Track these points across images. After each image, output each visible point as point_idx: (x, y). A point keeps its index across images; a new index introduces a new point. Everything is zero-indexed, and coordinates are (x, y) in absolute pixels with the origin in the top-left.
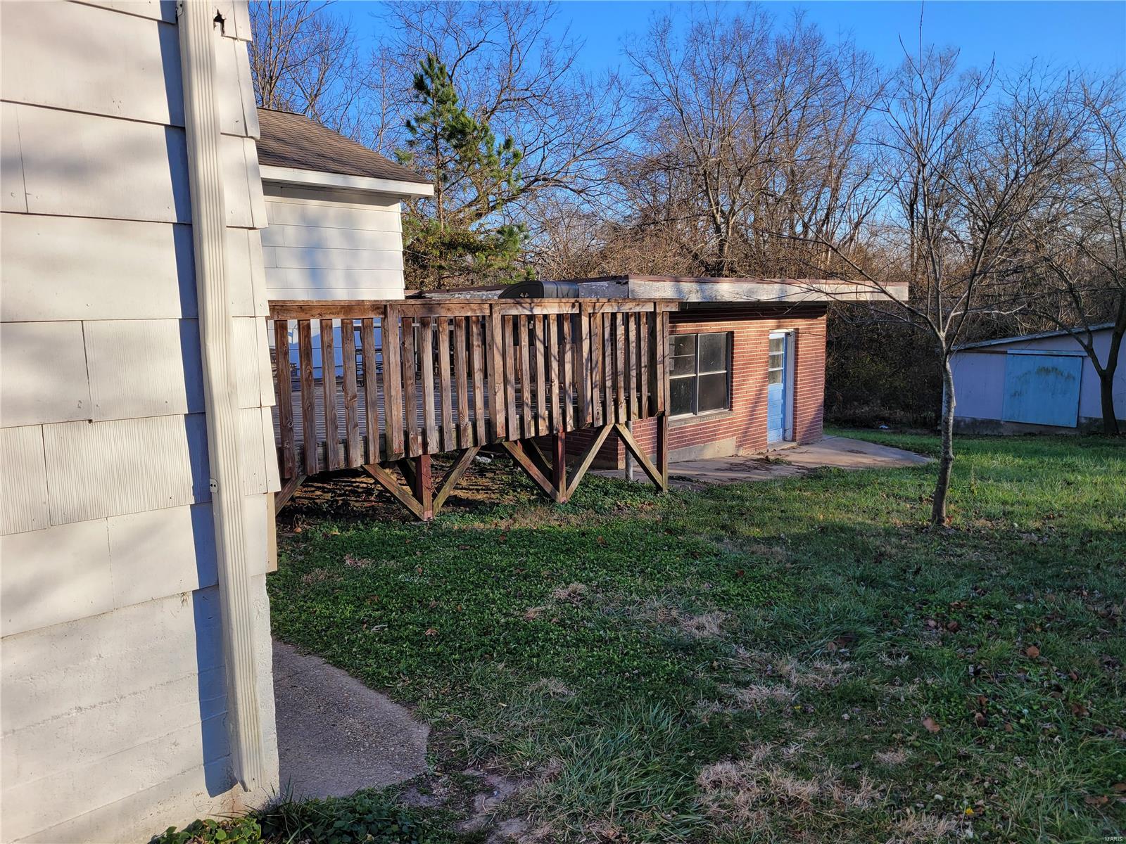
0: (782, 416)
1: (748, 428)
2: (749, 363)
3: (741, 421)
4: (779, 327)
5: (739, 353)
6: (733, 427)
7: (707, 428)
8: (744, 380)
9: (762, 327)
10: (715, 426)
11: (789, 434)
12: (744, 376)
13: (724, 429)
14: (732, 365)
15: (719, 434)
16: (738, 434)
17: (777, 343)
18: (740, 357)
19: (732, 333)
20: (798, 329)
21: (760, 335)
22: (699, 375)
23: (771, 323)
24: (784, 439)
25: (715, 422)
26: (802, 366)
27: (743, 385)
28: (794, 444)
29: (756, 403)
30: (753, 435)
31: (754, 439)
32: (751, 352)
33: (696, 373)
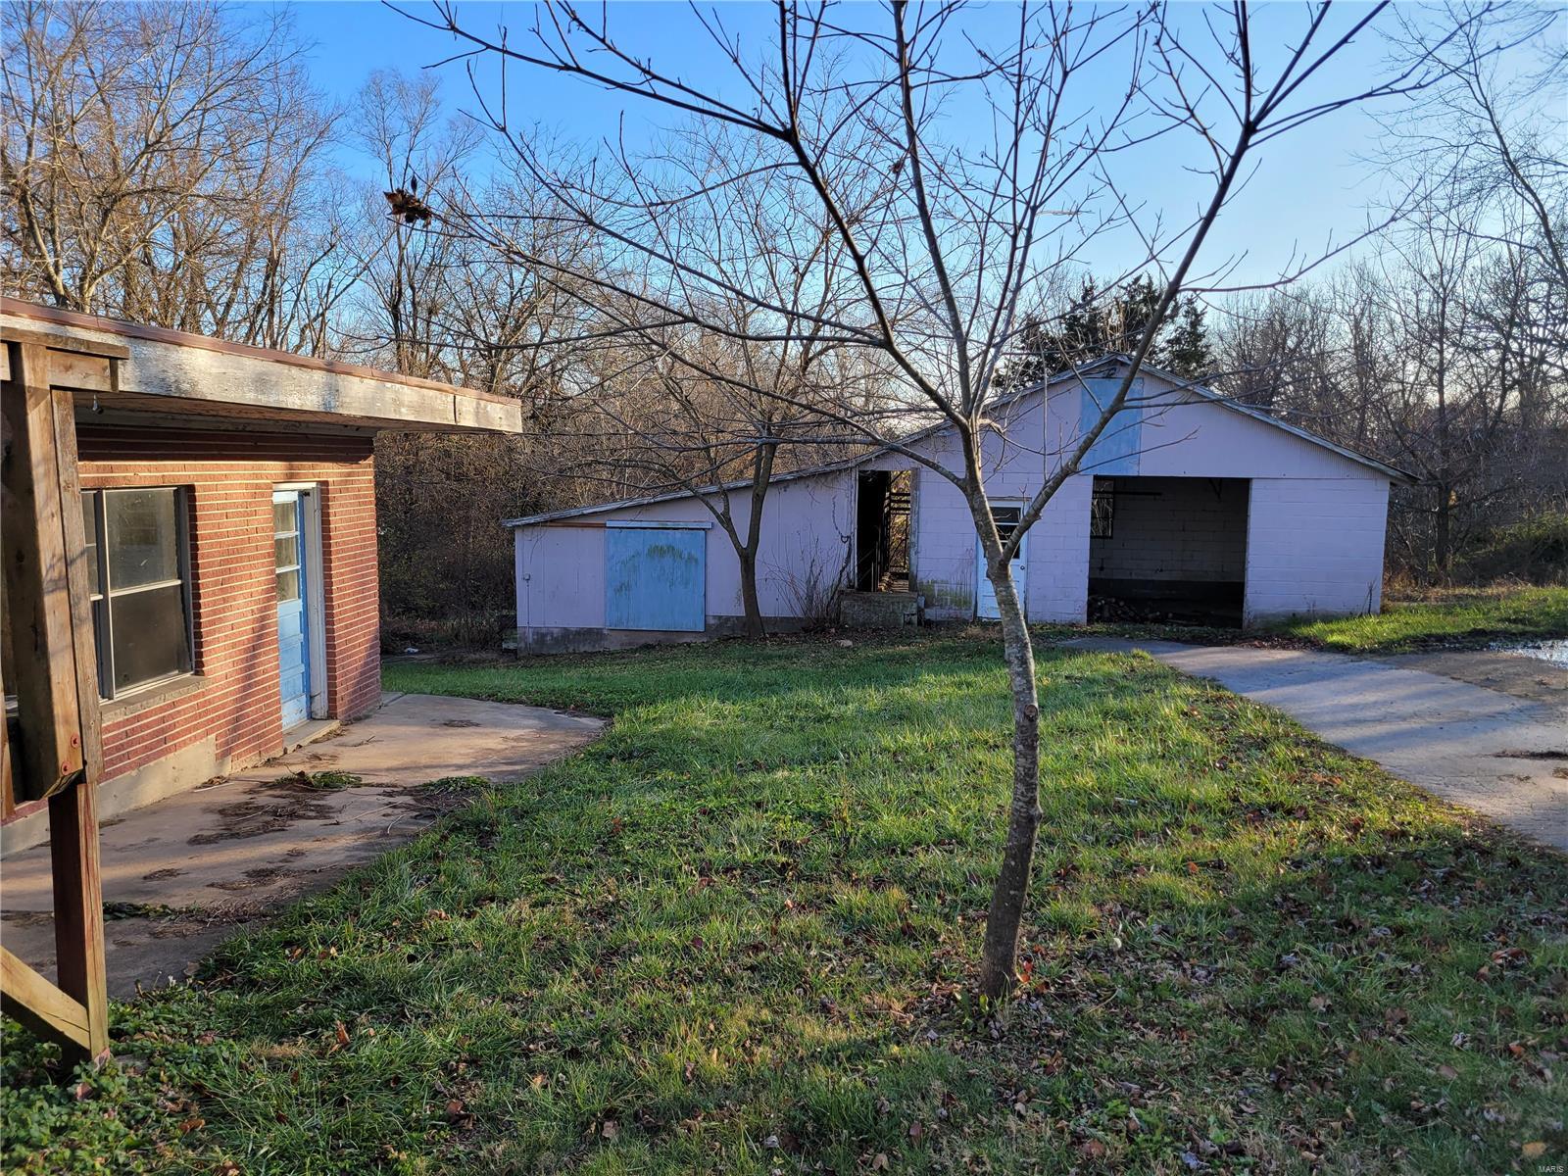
0: (302, 668)
1: (241, 709)
2: (233, 556)
3: (225, 695)
4: (290, 478)
5: (210, 537)
6: (207, 713)
7: (142, 728)
8: (225, 600)
9: (257, 476)
10: (163, 720)
11: (321, 705)
12: (224, 591)
13: (187, 721)
14: (196, 566)
15: (174, 737)
16: (220, 727)
17: (282, 512)
18: (212, 546)
19: (191, 489)
20: (326, 483)
21: (254, 495)
22: (112, 594)
23: (275, 468)
24: (311, 717)
25: (162, 709)
26: (339, 559)
27: (224, 610)
28: (335, 725)
29: (254, 648)
30: (254, 721)
31: (254, 730)
32: (236, 533)
33: (102, 590)
